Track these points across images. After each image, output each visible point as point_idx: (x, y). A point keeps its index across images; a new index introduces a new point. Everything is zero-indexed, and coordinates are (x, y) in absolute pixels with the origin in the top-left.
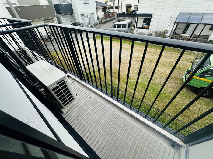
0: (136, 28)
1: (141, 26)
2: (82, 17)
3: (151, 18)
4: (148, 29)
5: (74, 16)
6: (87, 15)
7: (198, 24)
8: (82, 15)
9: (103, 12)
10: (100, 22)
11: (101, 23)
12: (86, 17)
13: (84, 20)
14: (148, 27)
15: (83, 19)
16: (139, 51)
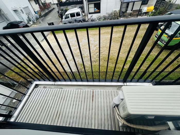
0: (89, 14)
1: (93, 11)
2: (17, 13)
3: (100, 2)
4: (100, 13)
5: (3, 15)
6: (21, 10)
7: (134, 2)
8: (15, 11)
9: (36, 4)
10: (39, 16)
11: (41, 16)
12: (22, 13)
13: (21, 17)
14: (99, 11)
15: (19, 16)
16: (107, 33)
